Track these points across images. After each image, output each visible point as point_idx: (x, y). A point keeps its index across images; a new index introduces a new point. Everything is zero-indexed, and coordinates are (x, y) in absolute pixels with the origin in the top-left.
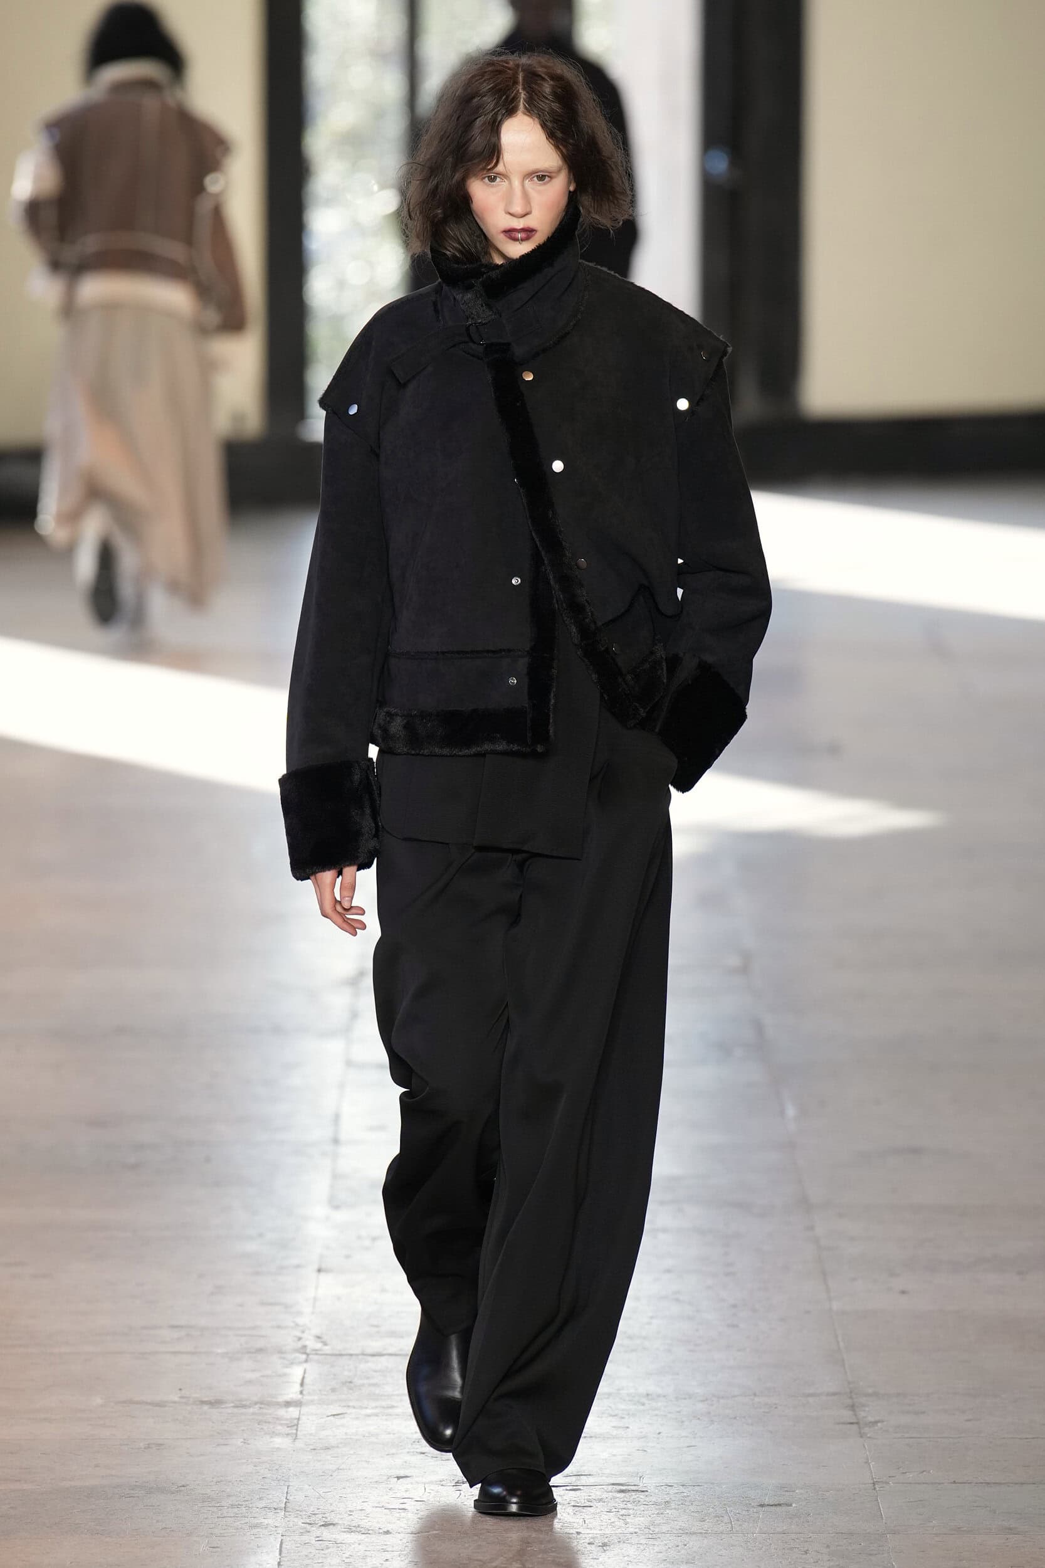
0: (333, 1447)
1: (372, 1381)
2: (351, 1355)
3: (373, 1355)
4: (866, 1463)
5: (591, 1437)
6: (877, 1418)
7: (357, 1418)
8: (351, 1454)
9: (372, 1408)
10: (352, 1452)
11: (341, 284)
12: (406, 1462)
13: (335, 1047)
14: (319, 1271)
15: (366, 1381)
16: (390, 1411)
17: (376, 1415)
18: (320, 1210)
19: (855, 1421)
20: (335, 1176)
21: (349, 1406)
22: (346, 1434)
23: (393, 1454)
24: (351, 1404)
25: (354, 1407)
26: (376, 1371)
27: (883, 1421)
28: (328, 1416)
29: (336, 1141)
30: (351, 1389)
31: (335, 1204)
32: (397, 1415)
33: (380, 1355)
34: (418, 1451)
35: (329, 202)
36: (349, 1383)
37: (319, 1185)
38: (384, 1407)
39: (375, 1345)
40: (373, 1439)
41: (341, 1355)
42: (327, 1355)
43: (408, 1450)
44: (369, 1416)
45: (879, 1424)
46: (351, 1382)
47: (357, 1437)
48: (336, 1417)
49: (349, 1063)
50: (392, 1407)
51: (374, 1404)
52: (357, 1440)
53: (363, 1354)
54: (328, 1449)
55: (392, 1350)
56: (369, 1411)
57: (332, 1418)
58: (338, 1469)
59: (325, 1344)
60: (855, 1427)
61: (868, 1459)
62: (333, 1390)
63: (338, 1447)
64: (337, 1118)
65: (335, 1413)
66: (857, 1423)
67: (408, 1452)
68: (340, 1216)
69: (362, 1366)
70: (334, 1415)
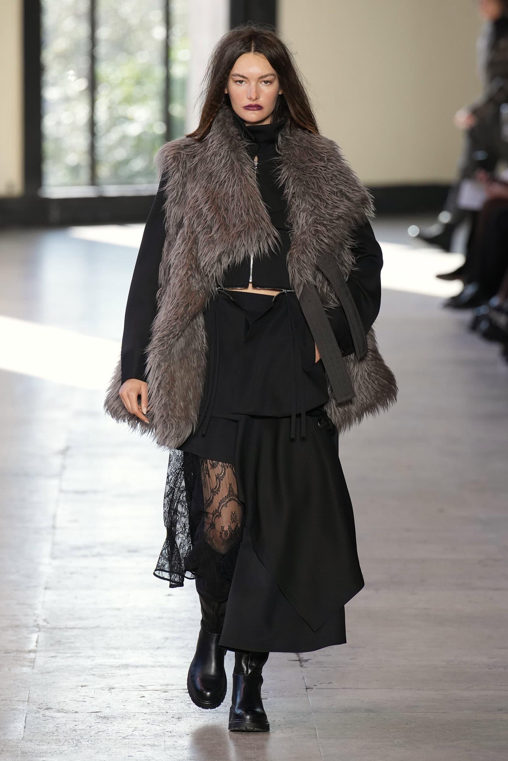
0: (51, 672)
1: (70, 641)
2: (60, 629)
3: (71, 628)
4: (303, 679)
5: (173, 667)
6: (309, 658)
7: (62, 658)
8: (60, 676)
9: (71, 653)
10: (60, 674)
11: (59, 123)
12: (85, 679)
13: (54, 483)
14: (46, 588)
15: (68, 641)
16: (78, 655)
17: (72, 657)
18: (46, 560)
19: (298, 659)
20: (54, 544)
21: (59, 653)
22: (57, 666)
23: (79, 675)
24: (60, 651)
25: (61, 653)
26: (72, 636)
27: (310, 659)
28: (49, 657)
29: (54, 527)
30: (60, 644)
31: (53, 557)
32: (82, 657)
33: (74, 628)
34: (91, 673)
35: (53, 85)
36: (59, 642)
37: (46, 548)
38: (75, 653)
39: (71, 624)
40: (70, 668)
41: (55, 628)
42: (49, 628)
43: (86, 673)
44: (68, 657)
45: (309, 661)
46: (60, 641)
47: (62, 667)
48: (53, 658)
49: (61, 491)
50: (79, 653)
51: (70, 651)
52: (63, 669)
53: (66, 628)
54: (49, 673)
55: (79, 626)
56: (68, 655)
57: (51, 658)
58: (53, 682)
59: (48, 623)
60: (298, 662)
61: (304, 677)
62: (52, 645)
63: (53, 672)
64: (54, 517)
65: (51, 656)
66: (299, 660)
67: (87, 674)
68: (56, 563)
69: (66, 634)
70: (52, 657)
